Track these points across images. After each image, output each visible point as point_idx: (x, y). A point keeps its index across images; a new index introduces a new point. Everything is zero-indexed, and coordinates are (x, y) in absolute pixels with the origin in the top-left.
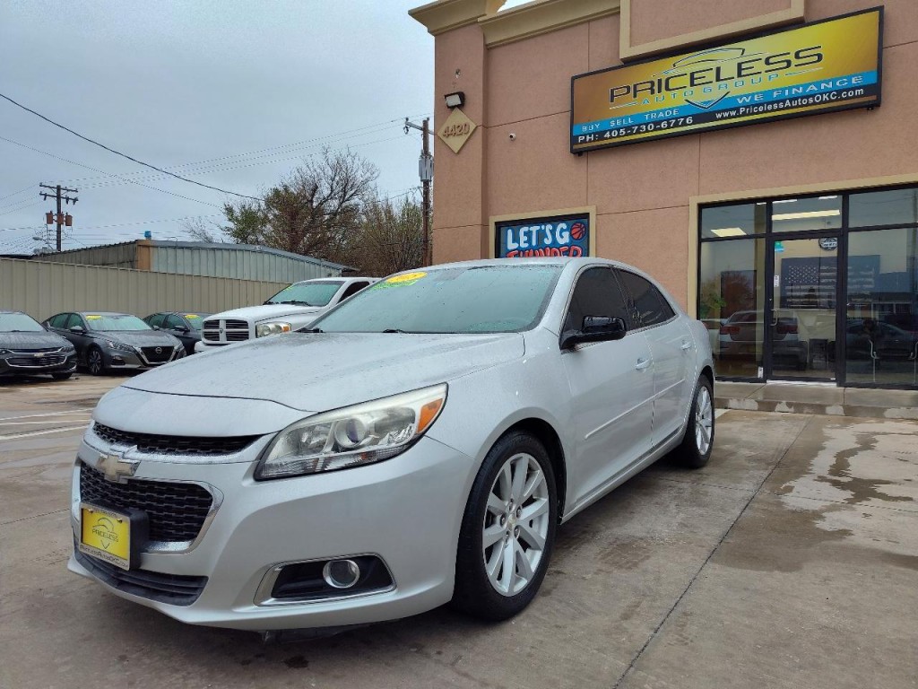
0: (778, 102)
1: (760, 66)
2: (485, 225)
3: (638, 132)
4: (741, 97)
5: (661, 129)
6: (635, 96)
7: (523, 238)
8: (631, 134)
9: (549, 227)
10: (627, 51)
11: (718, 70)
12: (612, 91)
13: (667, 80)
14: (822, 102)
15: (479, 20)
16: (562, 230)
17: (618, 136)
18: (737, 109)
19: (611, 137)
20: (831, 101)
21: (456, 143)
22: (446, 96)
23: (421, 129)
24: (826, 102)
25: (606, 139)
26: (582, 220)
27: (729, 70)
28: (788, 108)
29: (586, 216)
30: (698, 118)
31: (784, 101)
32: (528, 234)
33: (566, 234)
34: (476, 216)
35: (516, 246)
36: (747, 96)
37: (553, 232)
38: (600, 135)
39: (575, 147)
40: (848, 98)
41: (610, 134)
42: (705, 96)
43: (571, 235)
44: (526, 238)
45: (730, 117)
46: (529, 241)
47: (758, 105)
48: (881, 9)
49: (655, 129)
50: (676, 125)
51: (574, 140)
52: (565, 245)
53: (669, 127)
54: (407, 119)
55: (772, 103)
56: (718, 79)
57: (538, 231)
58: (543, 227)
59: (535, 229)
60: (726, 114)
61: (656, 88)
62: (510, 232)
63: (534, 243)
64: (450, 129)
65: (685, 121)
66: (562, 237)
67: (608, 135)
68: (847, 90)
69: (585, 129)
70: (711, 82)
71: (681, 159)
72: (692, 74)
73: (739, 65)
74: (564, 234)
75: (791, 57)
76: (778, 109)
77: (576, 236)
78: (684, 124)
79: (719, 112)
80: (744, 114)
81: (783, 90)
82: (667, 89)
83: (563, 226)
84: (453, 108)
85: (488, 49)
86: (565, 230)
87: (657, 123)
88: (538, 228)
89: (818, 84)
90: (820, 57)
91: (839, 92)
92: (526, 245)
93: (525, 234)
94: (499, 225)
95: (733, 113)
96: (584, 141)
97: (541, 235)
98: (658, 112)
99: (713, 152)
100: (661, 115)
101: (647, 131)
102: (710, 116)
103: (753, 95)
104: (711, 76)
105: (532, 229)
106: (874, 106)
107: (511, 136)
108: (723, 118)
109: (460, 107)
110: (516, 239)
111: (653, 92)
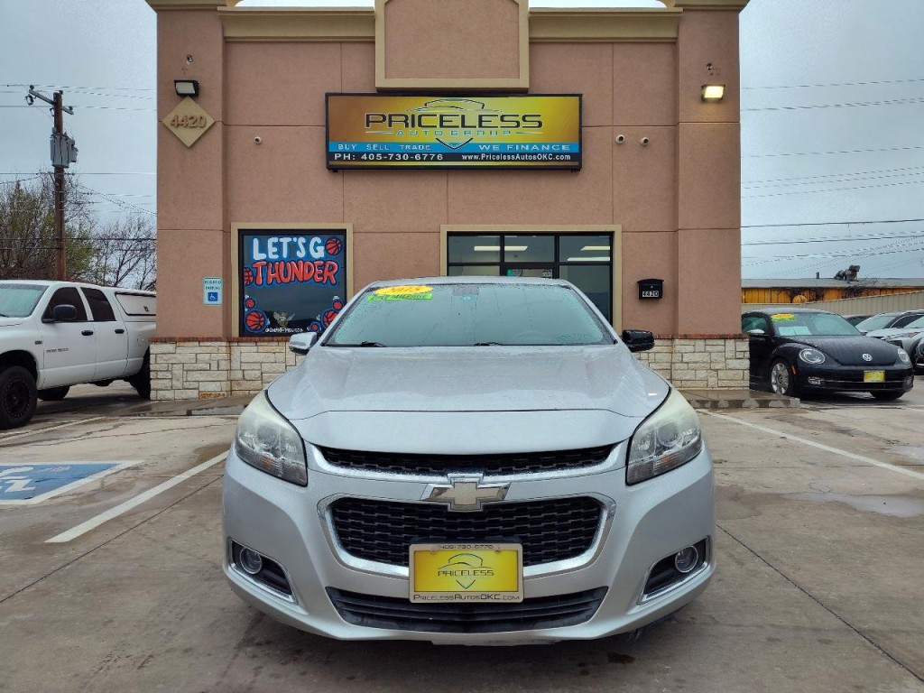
0: (511, 154)
1: (496, 121)
2: (226, 232)
3: (394, 160)
4: (482, 145)
5: (414, 160)
6: (390, 125)
7: (272, 249)
8: (388, 160)
9: (302, 240)
10: (382, 82)
11: (463, 117)
12: (368, 116)
13: (420, 117)
14: (542, 161)
15: (219, 8)
16: (316, 244)
17: (375, 160)
18: (479, 154)
19: (368, 160)
20: (548, 160)
21: (189, 136)
22: (176, 82)
23: (52, 103)
24: (545, 161)
25: (363, 160)
26: (338, 236)
27: (472, 120)
28: (518, 160)
29: (343, 232)
30: (447, 157)
31: (515, 155)
32: (279, 245)
33: (321, 249)
34: (216, 220)
35: (263, 256)
36: (487, 145)
37: (306, 245)
38: (358, 156)
39: (331, 163)
40: (560, 160)
41: (367, 156)
42: (454, 138)
43: (326, 250)
44: (275, 250)
45: (473, 160)
46: (280, 252)
47: (496, 154)
48: (580, 96)
49: (409, 160)
50: (428, 159)
51: (330, 156)
52: (320, 259)
53: (422, 160)
54: (32, 87)
55: (507, 154)
56: (463, 126)
57: (289, 244)
58: (295, 239)
59: (285, 241)
60: (470, 157)
61: (409, 122)
62: (256, 242)
63: (285, 255)
64: (180, 119)
65: (436, 157)
66: (316, 251)
67: (364, 157)
68: (560, 154)
69: (341, 147)
70: (457, 127)
71: (432, 189)
72: (441, 116)
73: (480, 117)
74: (318, 248)
75: (519, 119)
76: (511, 160)
77: (331, 251)
78: (435, 159)
79: (465, 154)
80: (485, 160)
81: (515, 145)
82: (420, 125)
83: (317, 239)
84: (183, 96)
85: (227, 42)
86: (320, 245)
87: (411, 155)
88: (289, 239)
89: (539, 145)
90: (540, 124)
91: (554, 155)
92: (276, 257)
93: (274, 245)
94: (243, 233)
95: (476, 157)
96: (341, 159)
97: (293, 248)
98: (412, 144)
99: (460, 188)
100: (415, 148)
101: (402, 160)
102: (458, 157)
103: (492, 145)
104: (458, 121)
105: (281, 240)
106: (576, 170)
107: (257, 140)
108: (467, 160)
109: (195, 96)
110: (263, 249)
111: (407, 125)
